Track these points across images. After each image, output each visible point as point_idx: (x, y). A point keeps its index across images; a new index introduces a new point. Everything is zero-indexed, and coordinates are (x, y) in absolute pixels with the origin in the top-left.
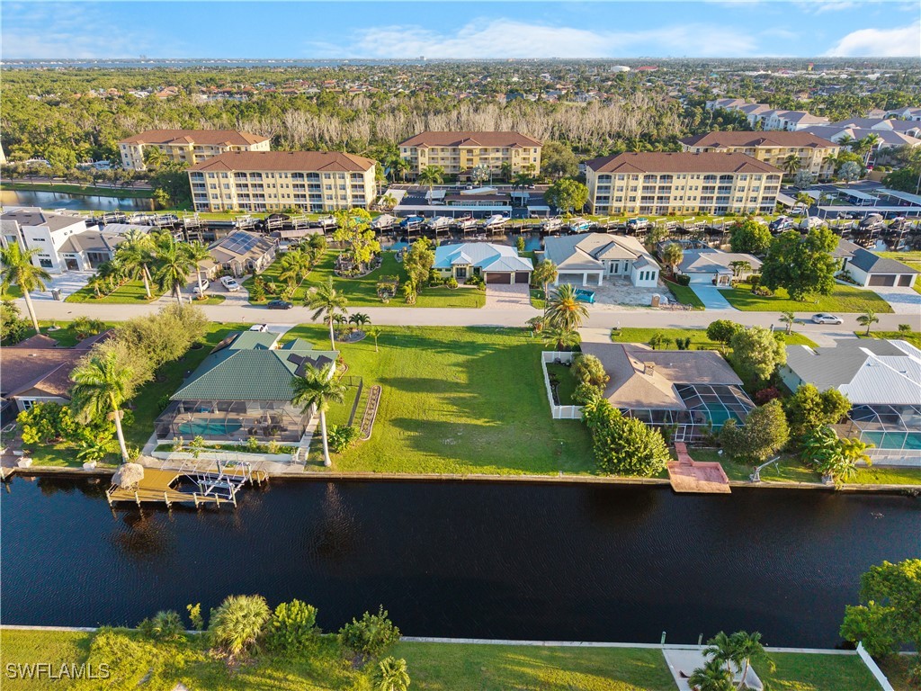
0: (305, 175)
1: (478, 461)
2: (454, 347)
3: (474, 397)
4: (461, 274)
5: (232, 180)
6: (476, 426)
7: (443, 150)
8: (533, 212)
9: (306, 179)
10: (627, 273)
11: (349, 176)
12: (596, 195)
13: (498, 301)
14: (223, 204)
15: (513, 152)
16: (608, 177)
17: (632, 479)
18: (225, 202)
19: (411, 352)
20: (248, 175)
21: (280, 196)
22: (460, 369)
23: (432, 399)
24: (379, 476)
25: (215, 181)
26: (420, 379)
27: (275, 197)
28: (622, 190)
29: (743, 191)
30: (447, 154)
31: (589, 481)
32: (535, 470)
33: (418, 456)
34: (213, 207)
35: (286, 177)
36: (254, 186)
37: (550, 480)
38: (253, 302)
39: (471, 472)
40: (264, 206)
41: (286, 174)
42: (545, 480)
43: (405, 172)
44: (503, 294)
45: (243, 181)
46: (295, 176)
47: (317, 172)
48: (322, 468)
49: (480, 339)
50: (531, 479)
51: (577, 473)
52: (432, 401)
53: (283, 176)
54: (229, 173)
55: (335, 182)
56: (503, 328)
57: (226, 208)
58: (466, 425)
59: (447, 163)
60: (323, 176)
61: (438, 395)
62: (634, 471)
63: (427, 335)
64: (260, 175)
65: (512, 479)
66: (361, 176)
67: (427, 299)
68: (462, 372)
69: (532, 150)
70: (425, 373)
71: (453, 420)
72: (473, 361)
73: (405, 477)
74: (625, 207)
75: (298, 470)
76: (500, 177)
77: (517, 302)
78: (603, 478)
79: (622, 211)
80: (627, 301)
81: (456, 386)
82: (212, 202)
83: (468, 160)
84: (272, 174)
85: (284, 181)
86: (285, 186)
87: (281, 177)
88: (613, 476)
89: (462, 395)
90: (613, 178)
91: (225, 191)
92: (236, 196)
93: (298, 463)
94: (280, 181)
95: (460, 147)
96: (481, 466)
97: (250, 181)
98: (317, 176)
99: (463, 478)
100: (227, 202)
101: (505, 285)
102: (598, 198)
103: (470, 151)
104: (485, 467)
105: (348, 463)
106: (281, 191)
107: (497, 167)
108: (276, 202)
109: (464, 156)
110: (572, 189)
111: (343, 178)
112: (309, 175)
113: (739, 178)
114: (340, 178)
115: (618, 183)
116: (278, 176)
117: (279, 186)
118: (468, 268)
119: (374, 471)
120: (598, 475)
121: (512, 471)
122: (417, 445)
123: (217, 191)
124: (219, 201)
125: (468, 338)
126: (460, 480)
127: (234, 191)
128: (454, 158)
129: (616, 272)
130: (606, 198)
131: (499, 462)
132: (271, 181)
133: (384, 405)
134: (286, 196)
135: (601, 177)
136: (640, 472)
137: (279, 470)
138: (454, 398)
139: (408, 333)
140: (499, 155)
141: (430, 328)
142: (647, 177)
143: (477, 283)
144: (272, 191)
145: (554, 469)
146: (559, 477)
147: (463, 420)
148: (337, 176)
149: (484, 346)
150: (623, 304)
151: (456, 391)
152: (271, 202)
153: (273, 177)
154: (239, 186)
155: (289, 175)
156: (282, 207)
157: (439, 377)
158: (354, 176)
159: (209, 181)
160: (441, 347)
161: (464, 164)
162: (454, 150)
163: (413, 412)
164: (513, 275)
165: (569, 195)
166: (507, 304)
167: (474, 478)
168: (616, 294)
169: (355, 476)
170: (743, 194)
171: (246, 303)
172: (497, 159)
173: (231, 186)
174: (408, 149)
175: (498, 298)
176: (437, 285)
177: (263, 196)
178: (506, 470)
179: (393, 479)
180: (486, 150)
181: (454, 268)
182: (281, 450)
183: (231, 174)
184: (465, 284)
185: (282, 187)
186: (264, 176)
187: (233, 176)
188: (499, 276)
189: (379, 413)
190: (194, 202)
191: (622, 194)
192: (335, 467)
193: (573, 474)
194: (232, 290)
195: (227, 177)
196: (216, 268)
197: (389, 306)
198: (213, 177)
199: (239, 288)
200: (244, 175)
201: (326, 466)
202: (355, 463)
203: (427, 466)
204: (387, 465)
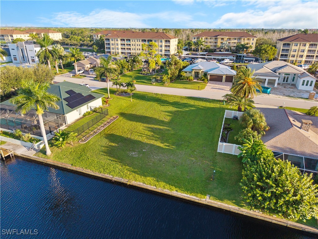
0: (147, 41)
1: (144, 172)
2: (175, 104)
3: (169, 130)
4: (197, 75)
5: (119, 42)
6: (159, 147)
7: (211, 38)
8: (246, 60)
9: (147, 42)
10: (293, 83)
11: (164, 41)
12: (281, 53)
13: (212, 88)
14: (115, 52)
15: (243, 39)
16: (289, 45)
17: (276, 219)
18: (116, 51)
20: (125, 40)
21: (137, 49)
22: (170, 115)
23: (140, 127)
24: (74, 168)
25: (113, 42)
26: (144, 116)
27: (135, 50)
28: (295, 51)
30: (213, 40)
31: (232, 210)
32: (187, 190)
33: (105, 160)
34: (112, 53)
35: (139, 41)
36: (127, 45)
37: (197, 201)
38: (95, 79)
39: (136, 180)
40: (130, 53)
41: (139, 40)
42: (193, 200)
43: (193, 47)
44: (216, 85)
45: (123, 42)
46: (143, 41)
47: (151, 39)
48: (44, 156)
49: (192, 102)
50: (181, 197)
51: (221, 199)
52: (141, 128)
53: (138, 41)
54: (118, 39)
55: (158, 44)
56: (209, 99)
57: (116, 54)
58: (152, 146)
59: (212, 44)
60: (154, 41)
61: (147, 125)
62: (279, 212)
63: (164, 98)
64: (130, 40)
65: (165, 193)
66: (169, 41)
67: (175, 85)
68: (168, 116)
69: (252, 39)
70: (148, 114)
71: (146, 141)
72: (181, 111)
73: (90, 173)
74: (296, 60)
75: (31, 154)
76: (235, 51)
77: (223, 89)
78: (245, 211)
79: (294, 62)
80: (292, 95)
81: (162, 123)
82: (112, 51)
83: (221, 43)
85: (138, 43)
86: (139, 45)
87: (137, 41)
88: (257, 211)
89: (161, 127)
90: (291, 45)
91: (116, 47)
92: (120, 49)
93: (34, 149)
94: (137, 43)
95: (218, 37)
96: (145, 176)
97: (126, 42)
98: (151, 41)
99: (128, 183)
100: (117, 51)
101: (219, 82)
102: (282, 55)
103: (222, 39)
104: (148, 178)
105: (61, 155)
106: (137, 47)
107: (234, 47)
108: (135, 52)
109: (219, 41)
110: (268, 49)
111: (162, 42)
112: (148, 41)
114: (160, 42)
115: (294, 47)
116: (136, 41)
117: (136, 45)
118: (200, 72)
119: (72, 165)
120: (242, 206)
121: (168, 186)
122: (110, 152)
123: (114, 46)
124: (114, 51)
125: (185, 101)
126: (126, 184)
127: (120, 47)
128: (215, 42)
129: (287, 81)
130: (286, 55)
131: (159, 176)
132: (134, 43)
133: (111, 126)
134: (139, 49)
135: (284, 44)
136: (286, 215)
138: (156, 128)
139: (155, 96)
140: (236, 41)
141: (167, 95)
142: (311, 45)
143: (203, 80)
144: (134, 47)
145: (204, 193)
146: (207, 200)
147: (152, 142)
148: (159, 41)
149: (192, 106)
150: (289, 96)
151: (159, 125)
152: (133, 52)
153: (134, 41)
154: (122, 44)
155: (141, 41)
156: (137, 54)
157: (156, 116)
158: (166, 41)
159: (111, 42)
160: (167, 103)
161: (219, 44)
162: (216, 39)
163: (125, 132)
164: (224, 77)
165: (266, 52)
166: (217, 90)
167: (137, 185)
168: (285, 91)
169: (60, 166)
171: (93, 79)
172: (235, 43)
173: (119, 44)
174: (196, 38)
175: (212, 87)
176: (183, 79)
177: (130, 49)
178: (163, 184)
179: (81, 172)
180: (230, 39)
181: (193, 71)
182: (31, 140)
183: (119, 40)
184: (198, 80)
185: (138, 45)
186: (131, 41)
187: (120, 40)
188: (217, 77)
189: (104, 130)
190: (106, 51)
191: (296, 54)
192: (52, 157)
193: (218, 201)
194: (90, 74)
195: (117, 41)
196: (91, 66)
197: (155, 85)
198: (113, 41)
199: (94, 74)
200: (124, 40)
201: (46, 155)
202: (65, 157)
203: (107, 169)
204: (82, 162)
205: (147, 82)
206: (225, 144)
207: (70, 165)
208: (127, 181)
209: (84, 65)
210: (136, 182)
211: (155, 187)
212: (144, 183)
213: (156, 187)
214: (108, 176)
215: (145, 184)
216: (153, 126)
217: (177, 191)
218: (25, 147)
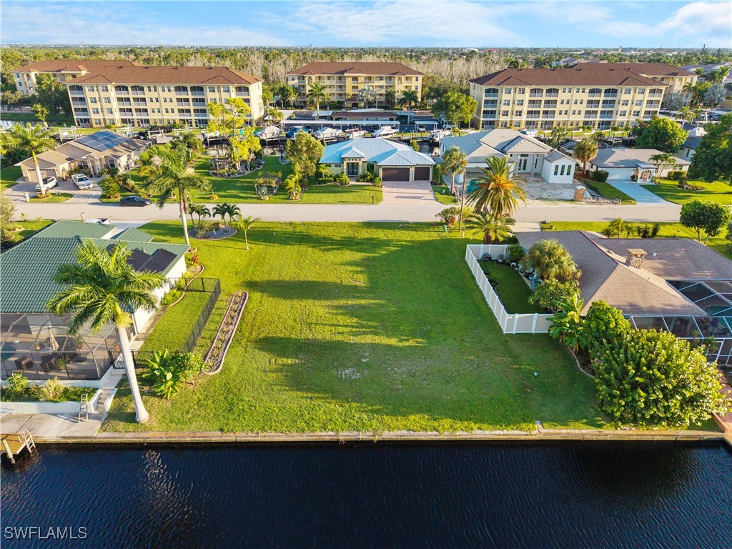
0: (189, 89)
1: (397, 406)
2: (347, 243)
3: (382, 305)
4: (353, 170)
5: (113, 94)
6: (389, 347)
7: (329, 78)
8: (421, 126)
9: (190, 92)
10: (537, 170)
11: (234, 90)
12: (483, 109)
13: (397, 197)
14: (104, 119)
15: (397, 79)
16: (495, 91)
17: (660, 432)
18: (106, 117)
19: (292, 250)
20: (130, 89)
21: (164, 111)
22: (359, 269)
23: (319, 308)
24: (230, 437)
25: (95, 94)
26: (304, 282)
27: (159, 112)
28: (508, 104)
29: (627, 104)
30: (334, 82)
31: (588, 437)
32: (496, 422)
33: (295, 400)
34: (94, 122)
35: (169, 91)
36: (136, 100)
37: (523, 438)
38: (104, 200)
39: (389, 428)
40: (147, 121)
41: (169, 87)
42: (514, 438)
44: (402, 190)
45: (124, 95)
46: (178, 89)
47: (201, 85)
48: (131, 427)
49: (381, 234)
50: (491, 437)
51: (564, 423)
52: (321, 311)
53: (166, 89)
54: (109, 87)
55: (220, 95)
56: (408, 223)
57: (108, 124)
58: (374, 347)
59: (334, 91)
60: (208, 90)
61: (329, 303)
62: (660, 419)
63: (314, 232)
64: (142, 89)
65: (458, 438)
66: (247, 90)
67: (314, 196)
68: (361, 272)
69: (414, 79)
70: (311, 275)
71: (353, 339)
72: (374, 259)
73: (276, 439)
74: (511, 122)
75: (89, 430)
76: (384, 105)
77: (420, 198)
78: (610, 432)
79: (508, 125)
80: (545, 195)
81: (352, 291)
82: (93, 117)
83: (353, 87)
84: (155, 87)
85: (167, 95)
86: (168, 100)
87: (164, 91)
88: (627, 427)
89: (363, 302)
90: (500, 91)
91: (106, 106)
92: (118, 111)
93: (91, 416)
94: (163, 95)
95: (345, 74)
96: (404, 415)
97: (131, 94)
98: (201, 89)
99: (376, 438)
100: (108, 116)
101: (403, 182)
102: (485, 112)
103: (355, 79)
104: (412, 417)
105: (177, 414)
106: (165, 106)
107: (381, 95)
108: (160, 117)
109: (349, 83)
110: (461, 102)
111: (228, 91)
112: (193, 89)
113: (623, 91)
114: (224, 91)
115: (505, 97)
116: (160, 89)
117: (162, 100)
118: (360, 163)
119: (222, 430)
120: (600, 426)
121: (459, 424)
122: (296, 381)
123: (98, 105)
124: (100, 116)
125: (365, 234)
126: (371, 442)
127: (115, 105)
128: (340, 87)
129: (524, 169)
130: (493, 113)
131: (433, 408)
132: (154, 95)
133: (249, 318)
134: (170, 111)
135: (488, 91)
136: (672, 421)
137: (55, 429)
138: (352, 306)
139: (290, 229)
140: (383, 83)
141: (318, 224)
142: (534, 91)
143: (371, 180)
144: (155, 105)
145: (527, 418)
146: (539, 431)
147: (369, 339)
148: (222, 89)
149: (387, 243)
150: (541, 199)
151: (354, 297)
152: (155, 117)
153: (155, 91)
154: (120, 100)
155: (173, 89)
156: (166, 123)
157: (331, 278)
158: (239, 89)
159: (89, 95)
160: (332, 244)
161: (349, 91)
162: (340, 78)
163: (293, 328)
164: (412, 170)
165: (457, 107)
166: (409, 200)
167: (394, 438)
168: (530, 190)
169: (189, 439)
170: (627, 108)
171: (97, 200)
172: (381, 87)
173: (112, 100)
174: (296, 78)
175: (397, 195)
176: (325, 182)
177: (146, 110)
178: (447, 422)
179: (255, 442)
180: (370, 78)
181: (345, 163)
182: (67, 395)
183: (111, 87)
184: (357, 181)
185: (166, 101)
186: (146, 89)
187: (113, 89)
188: (397, 172)
189: (239, 330)
190: (75, 117)
191: (509, 108)
192: (155, 424)
193: (560, 427)
194: (82, 188)
195: (107, 90)
196: (70, 166)
197: (269, 202)
198: (93, 90)
199: (91, 186)
200: (125, 88)
201: (137, 422)
202: (189, 416)
203: (313, 419)
204: (244, 419)
205: (244, 195)
206: (517, 316)
207: (219, 433)
208: (372, 434)
209: (55, 165)
210: (391, 433)
211: (435, 433)
212: (409, 430)
213: (437, 431)
214: (324, 434)
215: (412, 433)
216: (342, 302)
217: (480, 429)
218: (55, 415)
